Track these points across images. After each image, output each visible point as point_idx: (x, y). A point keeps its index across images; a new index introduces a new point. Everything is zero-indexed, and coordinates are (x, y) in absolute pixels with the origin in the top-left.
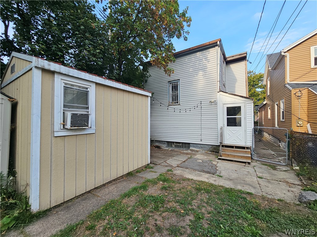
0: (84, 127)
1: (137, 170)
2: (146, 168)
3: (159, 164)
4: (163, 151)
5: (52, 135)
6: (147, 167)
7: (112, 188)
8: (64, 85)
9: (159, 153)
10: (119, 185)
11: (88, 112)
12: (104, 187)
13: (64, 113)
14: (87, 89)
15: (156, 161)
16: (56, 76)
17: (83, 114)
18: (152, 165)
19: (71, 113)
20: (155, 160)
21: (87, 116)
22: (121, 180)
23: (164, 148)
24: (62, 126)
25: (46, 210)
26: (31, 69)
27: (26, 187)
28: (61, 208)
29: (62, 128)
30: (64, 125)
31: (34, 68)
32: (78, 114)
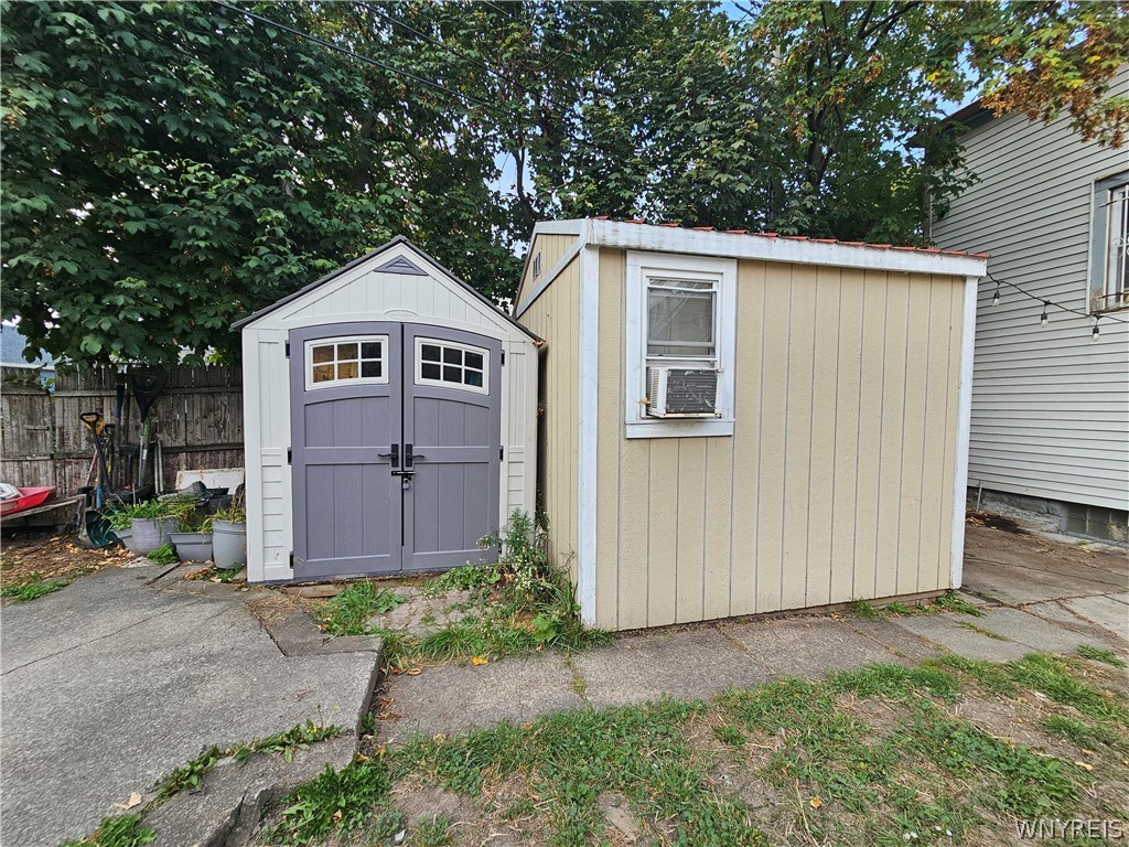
0: (701, 415)
1: (891, 601)
2: (940, 603)
3: (1019, 607)
4: (1037, 545)
5: (622, 435)
6: (942, 600)
7: (788, 636)
8: (647, 284)
9: (1011, 552)
10: (814, 634)
11: (713, 364)
12: (758, 624)
13: (647, 368)
14: (710, 285)
15: (997, 585)
16: (630, 258)
17: (698, 371)
18: (969, 600)
19: (667, 368)
20: (988, 581)
21: (710, 378)
22: (821, 620)
23: (1048, 535)
24: (644, 407)
25: (610, 633)
26: (578, 254)
27: (569, 560)
28: (641, 641)
29: (644, 415)
30: (648, 406)
31: (583, 250)
32: (684, 371)
